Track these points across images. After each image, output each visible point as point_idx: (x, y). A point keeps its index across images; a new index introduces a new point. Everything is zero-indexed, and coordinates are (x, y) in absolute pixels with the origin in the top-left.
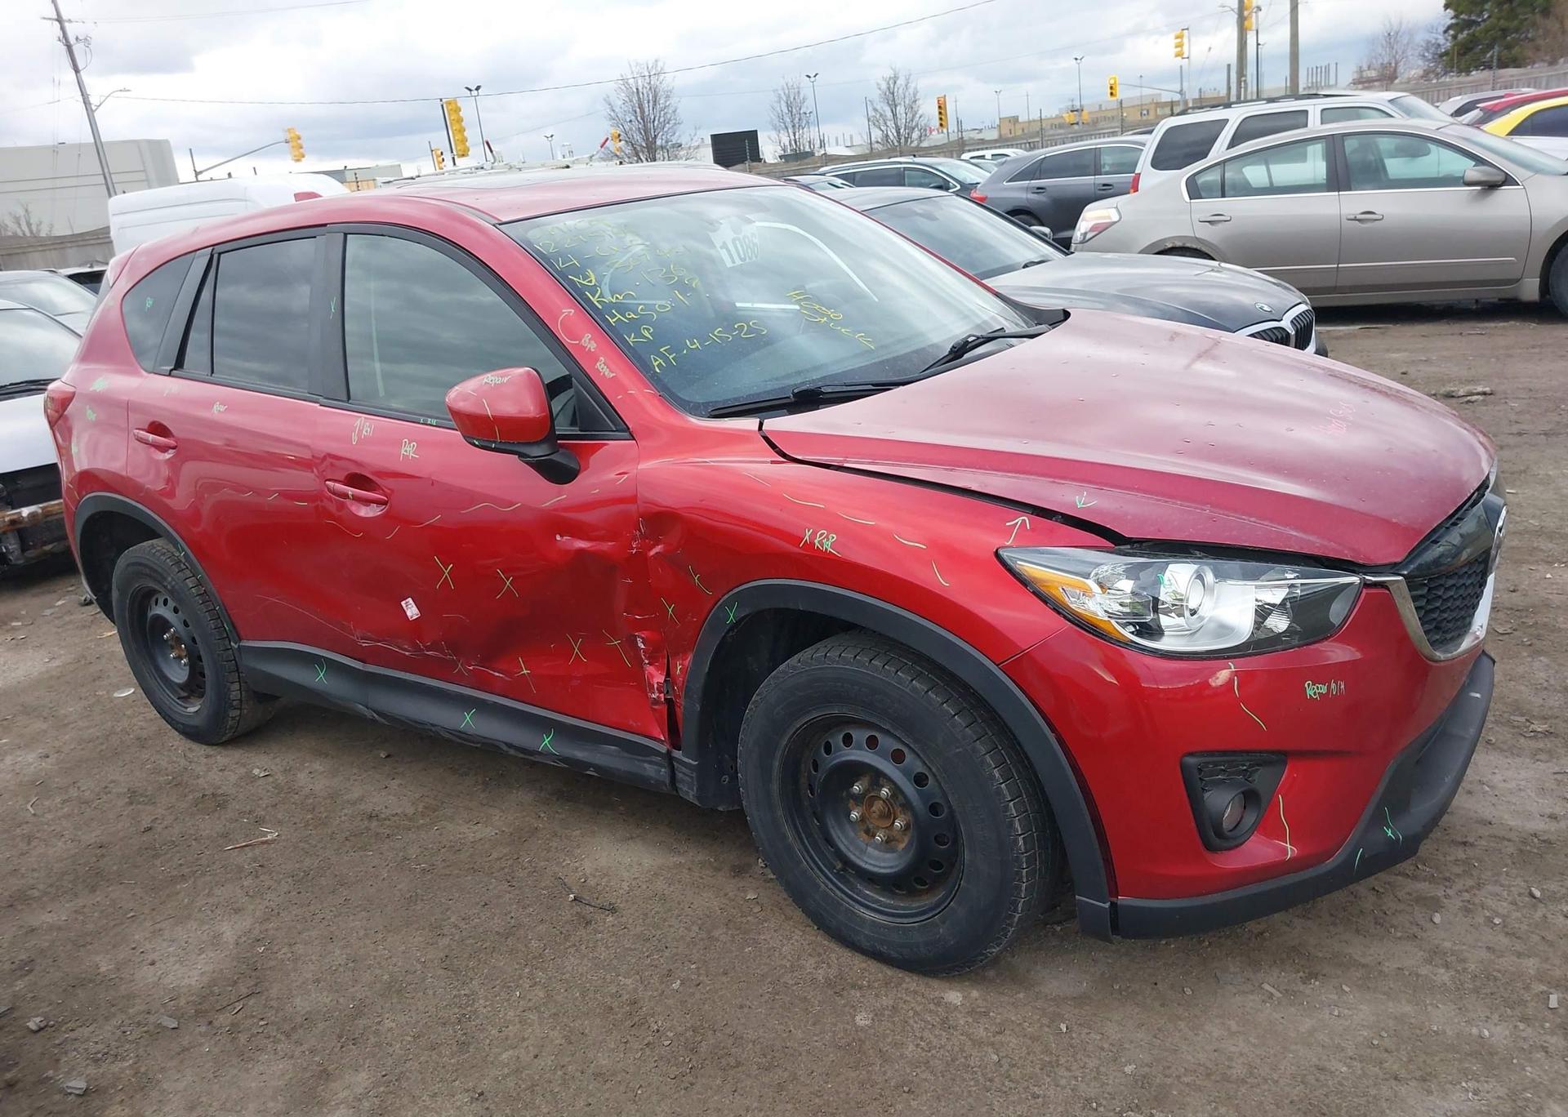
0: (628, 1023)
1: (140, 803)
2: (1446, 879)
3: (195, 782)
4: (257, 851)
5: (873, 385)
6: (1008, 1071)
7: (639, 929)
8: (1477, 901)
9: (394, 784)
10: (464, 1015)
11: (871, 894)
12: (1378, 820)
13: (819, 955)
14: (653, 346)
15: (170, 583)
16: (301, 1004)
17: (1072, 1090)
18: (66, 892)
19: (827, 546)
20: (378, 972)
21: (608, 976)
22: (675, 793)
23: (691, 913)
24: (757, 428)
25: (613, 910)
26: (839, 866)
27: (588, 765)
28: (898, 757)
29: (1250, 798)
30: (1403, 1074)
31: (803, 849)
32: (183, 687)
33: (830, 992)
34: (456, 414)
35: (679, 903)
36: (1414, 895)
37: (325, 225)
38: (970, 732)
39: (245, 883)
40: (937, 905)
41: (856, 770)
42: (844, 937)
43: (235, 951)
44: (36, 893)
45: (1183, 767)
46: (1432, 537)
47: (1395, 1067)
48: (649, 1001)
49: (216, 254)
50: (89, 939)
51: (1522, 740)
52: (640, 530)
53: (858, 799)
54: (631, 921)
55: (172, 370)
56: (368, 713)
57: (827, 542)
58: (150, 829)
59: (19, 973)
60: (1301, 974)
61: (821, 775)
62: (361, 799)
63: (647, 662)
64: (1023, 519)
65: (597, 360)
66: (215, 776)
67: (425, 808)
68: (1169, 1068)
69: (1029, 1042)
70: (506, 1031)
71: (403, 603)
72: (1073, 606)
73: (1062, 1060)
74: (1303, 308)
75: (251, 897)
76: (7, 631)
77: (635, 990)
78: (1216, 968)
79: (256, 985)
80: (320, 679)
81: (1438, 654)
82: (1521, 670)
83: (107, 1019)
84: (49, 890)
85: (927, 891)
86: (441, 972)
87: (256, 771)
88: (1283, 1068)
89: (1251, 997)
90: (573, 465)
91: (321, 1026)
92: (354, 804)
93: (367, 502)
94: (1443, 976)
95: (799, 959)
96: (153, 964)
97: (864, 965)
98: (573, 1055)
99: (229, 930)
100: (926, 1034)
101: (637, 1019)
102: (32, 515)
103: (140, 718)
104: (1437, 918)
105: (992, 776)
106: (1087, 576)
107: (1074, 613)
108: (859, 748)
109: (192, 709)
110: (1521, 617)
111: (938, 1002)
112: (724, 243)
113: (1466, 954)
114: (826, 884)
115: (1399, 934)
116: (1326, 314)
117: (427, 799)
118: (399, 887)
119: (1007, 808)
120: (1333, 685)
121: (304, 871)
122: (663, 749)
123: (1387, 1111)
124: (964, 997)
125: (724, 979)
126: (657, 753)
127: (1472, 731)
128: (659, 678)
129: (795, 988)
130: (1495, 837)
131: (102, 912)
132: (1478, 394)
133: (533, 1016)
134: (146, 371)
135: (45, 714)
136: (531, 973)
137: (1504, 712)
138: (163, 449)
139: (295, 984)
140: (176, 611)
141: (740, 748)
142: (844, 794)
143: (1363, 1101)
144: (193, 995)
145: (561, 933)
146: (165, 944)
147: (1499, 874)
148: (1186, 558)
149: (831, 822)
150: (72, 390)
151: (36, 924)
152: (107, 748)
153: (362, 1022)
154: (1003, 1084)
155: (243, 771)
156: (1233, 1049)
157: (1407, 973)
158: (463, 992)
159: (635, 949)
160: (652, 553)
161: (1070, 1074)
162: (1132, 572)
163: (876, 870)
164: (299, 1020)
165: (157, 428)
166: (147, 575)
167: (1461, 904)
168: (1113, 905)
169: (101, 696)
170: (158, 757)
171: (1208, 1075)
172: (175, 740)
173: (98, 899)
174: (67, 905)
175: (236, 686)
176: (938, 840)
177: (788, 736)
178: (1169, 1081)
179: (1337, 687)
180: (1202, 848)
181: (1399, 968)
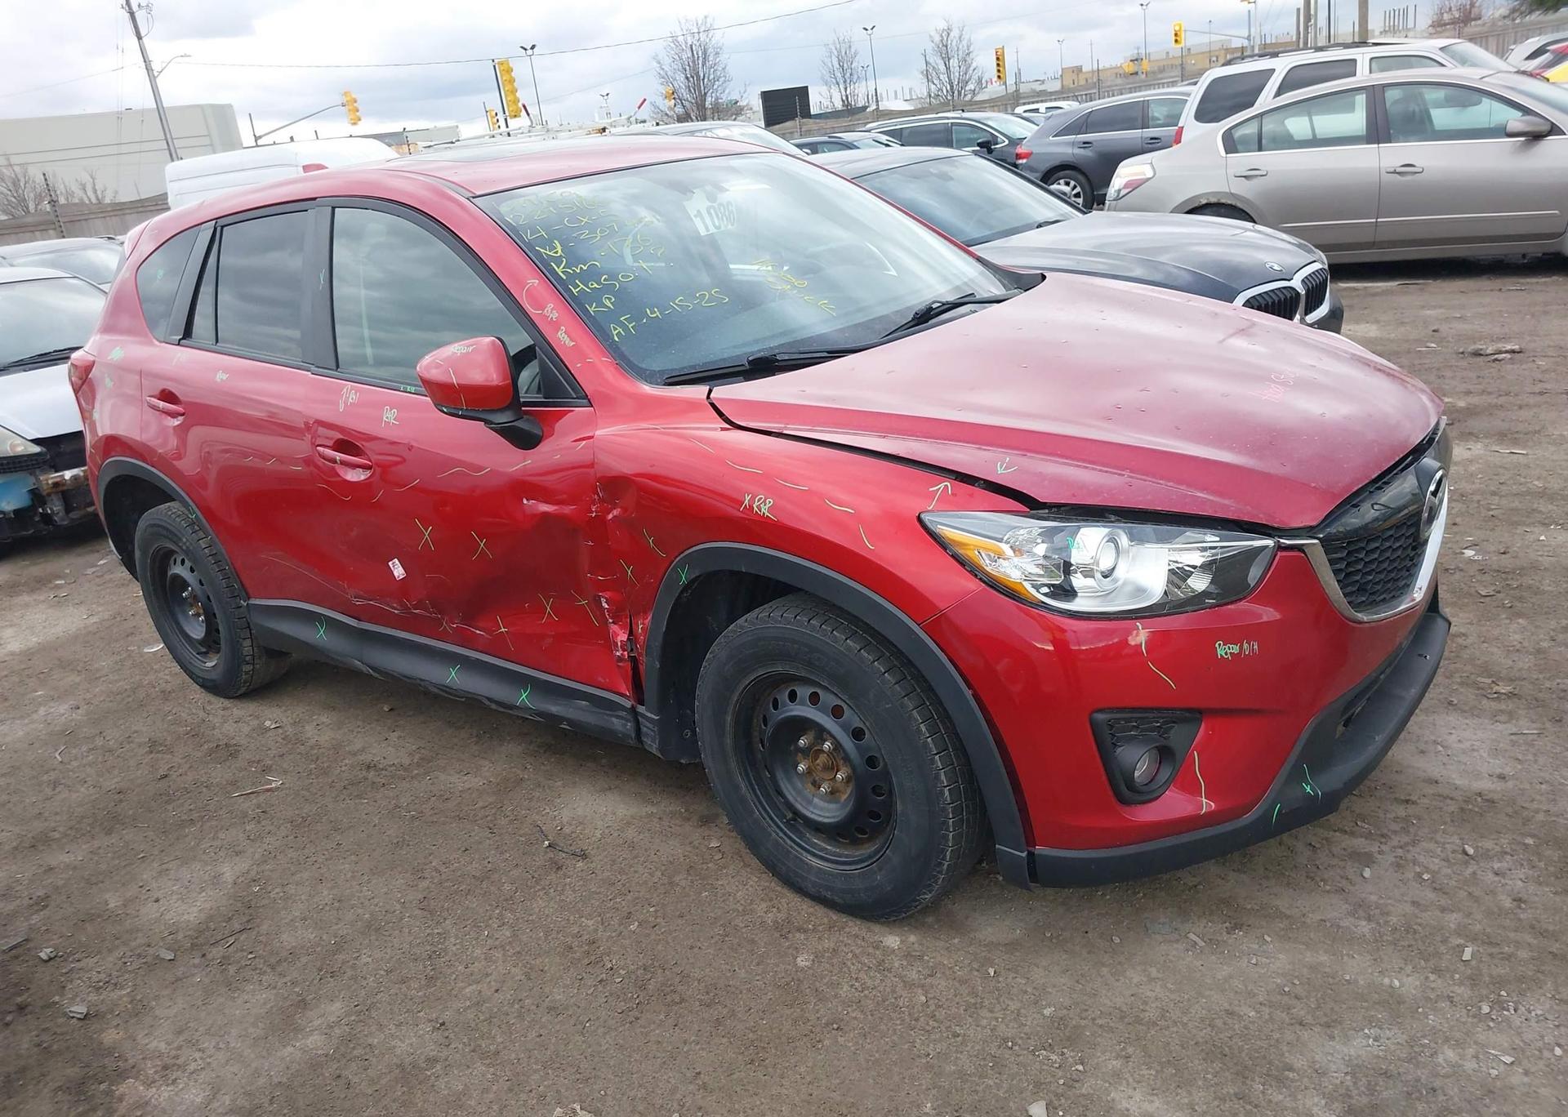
0: (586, 961)
1: (158, 752)
2: (1383, 836)
3: (211, 733)
4: (262, 798)
6: (934, 1011)
7: (607, 874)
8: (1409, 856)
9: (394, 736)
10: (435, 952)
11: (819, 843)
12: (1297, 776)
13: (771, 900)
14: (613, 316)
15: (185, 544)
16: (288, 939)
17: (992, 1030)
18: (84, 835)
19: (765, 510)
20: (360, 911)
21: (572, 918)
22: (640, 746)
23: (656, 860)
24: (705, 397)
25: (584, 856)
26: (790, 815)
27: (561, 719)
28: (837, 712)
29: (1165, 754)
30: (1309, 1019)
31: (755, 800)
32: (202, 642)
33: (777, 935)
34: (426, 383)
35: (646, 850)
36: (1349, 850)
37: (315, 199)
38: (899, 689)
39: (248, 828)
40: (877, 852)
41: (801, 725)
42: (792, 880)
43: (232, 890)
44: (56, 835)
45: (1093, 725)
47: (1302, 1013)
48: (607, 941)
49: (220, 226)
50: (101, 878)
51: (1485, 701)
52: (598, 495)
53: (805, 752)
54: (599, 866)
55: (180, 340)
56: (365, 669)
57: (764, 506)
58: (166, 776)
59: (36, 908)
60: (1227, 924)
61: (769, 730)
62: (363, 750)
63: (611, 621)
64: (945, 485)
65: (558, 329)
66: (230, 728)
67: (421, 759)
68: (1086, 1010)
69: (957, 984)
70: (471, 968)
71: (390, 563)
72: (988, 569)
73: (986, 1003)
74: (1317, 266)
75: (253, 840)
76: (51, 589)
77: (596, 931)
78: (1147, 918)
79: (249, 921)
80: (320, 636)
81: (1359, 615)
82: (1496, 632)
83: (110, 951)
84: (69, 832)
85: (869, 840)
86: (418, 912)
87: (268, 723)
88: (1194, 1012)
89: (1175, 946)
90: (536, 431)
91: (304, 960)
92: (355, 754)
93: (355, 466)
94: (1364, 927)
95: (751, 904)
96: (157, 901)
97: (811, 910)
98: (530, 990)
99: (229, 871)
100: (862, 975)
101: (593, 958)
102: (75, 478)
103: (167, 672)
104: (1367, 873)
105: (919, 731)
106: (1000, 540)
107: (987, 574)
108: (802, 703)
109: (210, 664)
110: (1507, 579)
111: (877, 946)
113: (1392, 908)
114: (778, 834)
115: (1328, 888)
117: (423, 751)
118: (388, 833)
119: (933, 761)
120: (1246, 645)
121: (303, 817)
122: (628, 704)
123: (1287, 1054)
124: (902, 942)
125: (680, 921)
126: (623, 708)
127: (1414, 692)
128: (622, 637)
129: (744, 930)
130: (1439, 796)
131: (115, 853)
132: (1506, 352)
133: (498, 954)
134: (157, 340)
135: (79, 668)
136: (501, 915)
137: (1472, 674)
138: (174, 415)
139: (284, 921)
140: (192, 570)
141: (697, 703)
142: (792, 748)
143: (1264, 1044)
144: (190, 930)
145: (533, 877)
146: (170, 883)
147: (1436, 832)
148: (1098, 521)
149: (780, 775)
150: (91, 358)
151: (54, 863)
152: (133, 700)
153: (341, 957)
154: (928, 1024)
155: (256, 722)
156: (1149, 994)
157: (1328, 924)
158: (436, 931)
159: (599, 893)
160: (610, 516)
161: (991, 1015)
162: (1048, 535)
163: (820, 819)
164: (285, 954)
165: (167, 396)
166: (165, 536)
167: (1394, 860)
168: (1031, 854)
169: (133, 651)
170: (180, 709)
171: (1122, 1018)
172: (197, 694)
173: (113, 841)
174: (84, 847)
175: (248, 643)
176: (876, 790)
177: (737, 694)
178: (1083, 1023)
179: (1250, 647)
180: (1114, 800)
181: (1322, 920)
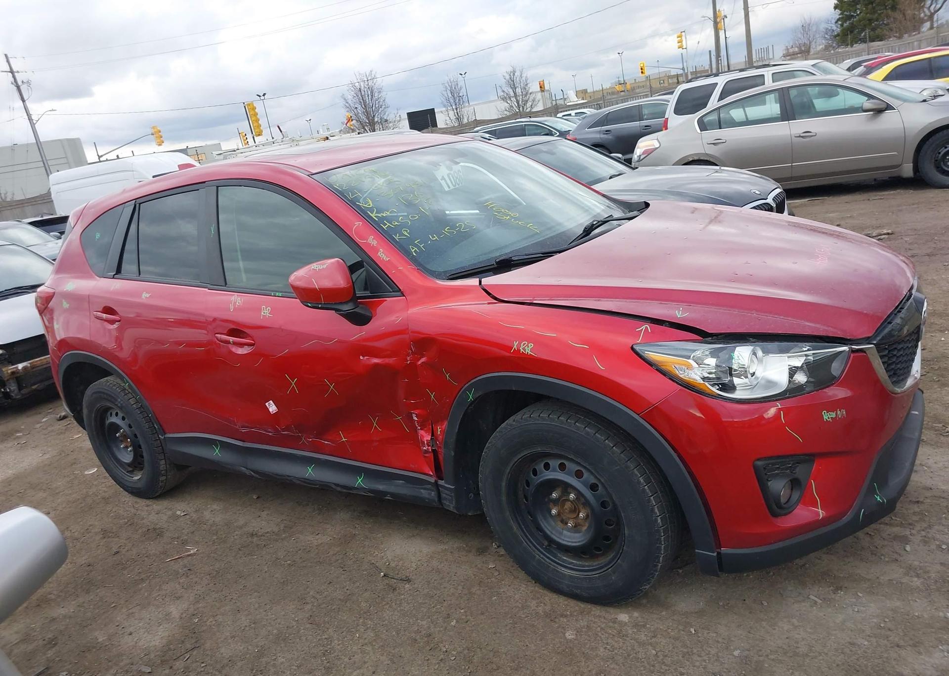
0: (428, 648)
1: (109, 537)
2: (910, 524)
3: (142, 522)
4: (185, 561)
5: (542, 254)
6: (662, 660)
7: (426, 591)
8: (930, 536)
9: (264, 514)
10: (327, 651)
11: (567, 559)
12: (871, 491)
13: (538, 598)
14: (410, 241)
15: (119, 402)
16: (225, 652)
17: (704, 668)
18: (71, 595)
19: (528, 351)
20: (269, 628)
21: (411, 621)
22: (441, 506)
23: (457, 579)
24: (478, 284)
25: (408, 580)
26: (546, 543)
27: (385, 493)
28: (579, 475)
29: (795, 483)
30: (902, 643)
31: (523, 535)
32: (129, 465)
33: (548, 620)
34: (295, 288)
35: (448, 573)
36: (893, 535)
37: (204, 182)
38: (623, 456)
39: (181, 581)
40: (610, 562)
41: (553, 484)
42: (552, 586)
43: (180, 623)
44: (53, 597)
45: (755, 467)
46: (888, 320)
47: (896, 639)
48: (438, 633)
49: (138, 205)
50: (89, 622)
51: (942, 438)
52: (412, 350)
53: (556, 502)
54: (420, 586)
55: (114, 275)
56: (248, 472)
57: (527, 348)
58: (118, 552)
59: (49, 646)
60: (832, 588)
61: (532, 489)
62: (246, 524)
63: (419, 428)
64: (646, 327)
65: (378, 251)
66: (153, 517)
67: (285, 527)
68: (761, 650)
69: (673, 641)
70: (353, 659)
71: (267, 404)
72: (681, 376)
73: (695, 651)
74: (778, 191)
75: (186, 589)
76: (15, 439)
77: (429, 628)
78: (780, 588)
79: (196, 642)
80: (216, 454)
81: (897, 389)
82: (935, 396)
83: (107, 670)
84: (61, 594)
85: (603, 555)
86: (308, 626)
87: (178, 513)
88: (829, 645)
89: (803, 604)
90: (368, 314)
91: (239, 664)
92: (241, 528)
93: (241, 345)
94: (917, 582)
95: (526, 602)
96: (131, 634)
97: (566, 602)
98: (396, 670)
99: (175, 610)
100: (610, 641)
101: (432, 645)
102: (25, 368)
103: (103, 485)
104: (908, 548)
105: (639, 482)
106: (689, 357)
107: (681, 379)
108: (554, 470)
109: (136, 478)
110: (930, 365)
111: (615, 621)
112: (443, 177)
113: (930, 569)
114: (540, 555)
115: (887, 559)
116: (792, 193)
117: (285, 522)
118: (276, 576)
119: (649, 501)
120: (839, 412)
121: (217, 571)
122: (432, 480)
123: (896, 666)
124: (630, 617)
125: (482, 617)
126: (429, 483)
127: (917, 434)
128: (427, 437)
129: (526, 619)
130: (935, 497)
131: (95, 605)
132: (884, 234)
133: (368, 648)
134: (97, 276)
135: (44, 488)
136: (363, 622)
137: (929, 422)
138: (112, 322)
139: (219, 640)
140: (123, 419)
141: (480, 476)
142: (546, 500)
143: (880, 661)
144: (157, 651)
145: (379, 597)
146: (137, 622)
147: (941, 519)
148: (745, 342)
149: (540, 518)
150: (52, 291)
151: (55, 615)
152: (85, 506)
153: (264, 660)
154: (661, 668)
155: (170, 513)
156: (797, 636)
157: (895, 582)
158: (324, 637)
159: (425, 603)
160: (419, 363)
161: (701, 659)
162: (713, 354)
163: (569, 544)
164: (226, 661)
165: (108, 310)
166: (105, 398)
167: (921, 538)
168: (719, 554)
169: (78, 474)
170: (117, 508)
171: (785, 653)
172: (127, 498)
173: (92, 597)
174: (73, 603)
175: (163, 462)
176: (608, 523)
177: (509, 469)
178: (761, 658)
179: (841, 413)
180: (769, 514)
181: (890, 580)
